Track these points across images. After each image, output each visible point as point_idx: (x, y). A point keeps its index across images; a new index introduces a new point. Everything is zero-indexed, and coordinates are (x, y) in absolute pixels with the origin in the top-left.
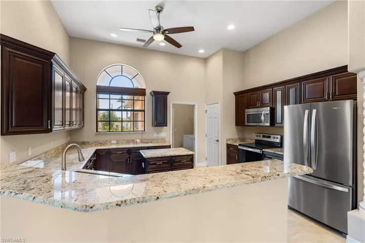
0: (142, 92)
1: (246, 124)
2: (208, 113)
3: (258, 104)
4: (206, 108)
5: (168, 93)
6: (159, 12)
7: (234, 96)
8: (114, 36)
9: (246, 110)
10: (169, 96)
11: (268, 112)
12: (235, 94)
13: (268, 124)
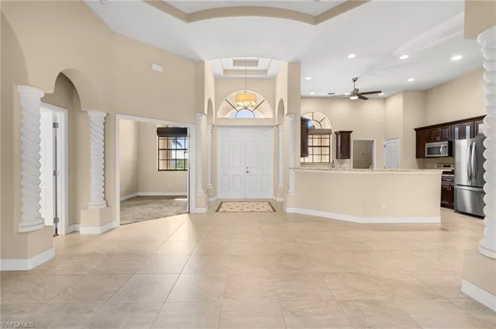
0: (329, 132)
1: (426, 155)
2: (387, 147)
3: (438, 138)
4: (385, 142)
5: (351, 132)
6: (354, 81)
7: (415, 132)
8: (312, 94)
9: (426, 144)
10: (351, 134)
11: (447, 145)
12: (415, 129)
13: (447, 155)
